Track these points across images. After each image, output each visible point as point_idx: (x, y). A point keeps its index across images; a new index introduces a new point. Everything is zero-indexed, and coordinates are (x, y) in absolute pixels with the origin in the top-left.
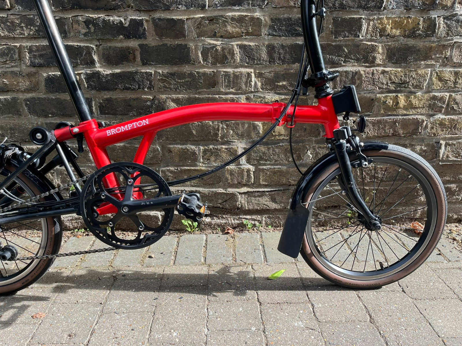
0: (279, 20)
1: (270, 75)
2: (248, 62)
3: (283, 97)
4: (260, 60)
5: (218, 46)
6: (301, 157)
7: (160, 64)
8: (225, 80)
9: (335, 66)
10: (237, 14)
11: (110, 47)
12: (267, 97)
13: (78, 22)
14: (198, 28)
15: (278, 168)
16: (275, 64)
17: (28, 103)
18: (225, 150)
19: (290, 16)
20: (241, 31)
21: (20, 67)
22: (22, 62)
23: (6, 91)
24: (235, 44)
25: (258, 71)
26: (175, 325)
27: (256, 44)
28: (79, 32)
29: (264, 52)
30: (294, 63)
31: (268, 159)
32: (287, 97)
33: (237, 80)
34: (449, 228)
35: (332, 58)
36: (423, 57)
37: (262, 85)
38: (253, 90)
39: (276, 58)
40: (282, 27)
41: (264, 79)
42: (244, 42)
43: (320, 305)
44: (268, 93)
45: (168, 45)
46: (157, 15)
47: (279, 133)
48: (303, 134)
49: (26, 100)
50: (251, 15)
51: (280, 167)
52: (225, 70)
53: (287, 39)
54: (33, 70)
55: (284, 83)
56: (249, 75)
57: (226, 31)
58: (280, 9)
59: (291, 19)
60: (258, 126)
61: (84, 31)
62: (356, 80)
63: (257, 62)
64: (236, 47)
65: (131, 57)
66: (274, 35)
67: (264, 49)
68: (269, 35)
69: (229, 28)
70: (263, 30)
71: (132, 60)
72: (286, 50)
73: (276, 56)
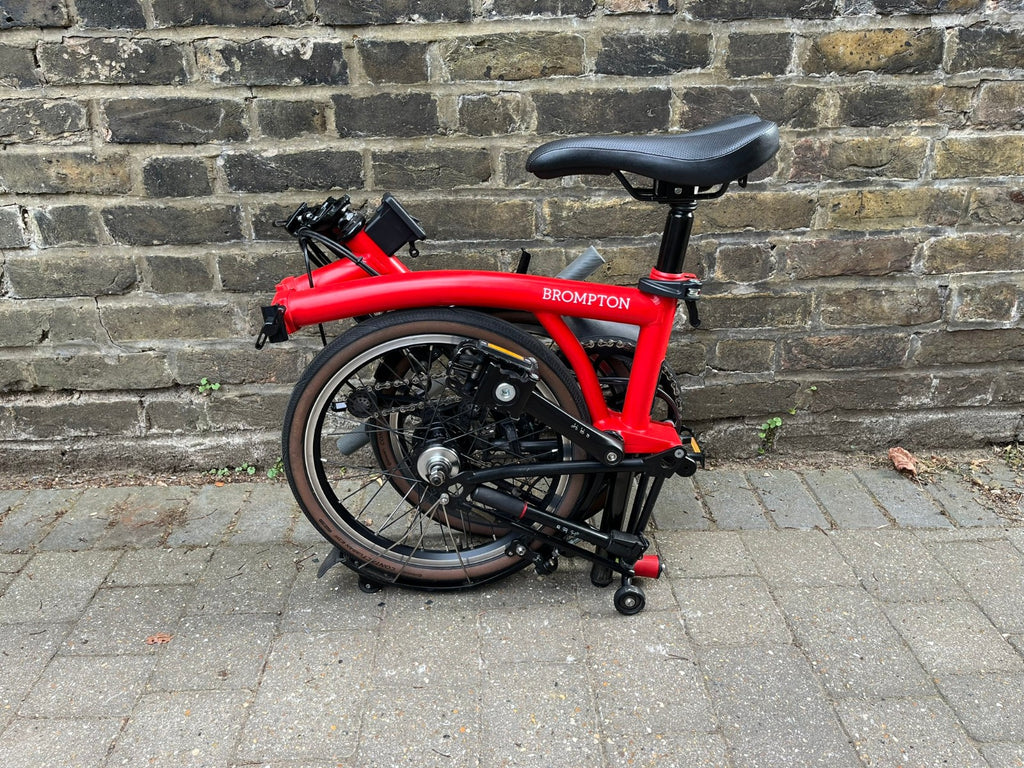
0: (619, 40)
2: (555, 128)
3: (627, 198)
4: (580, 123)
5: (494, 97)
7: (377, 135)
8: (509, 167)
10: (533, 29)
11: (274, 102)
12: (594, 199)
13: (207, 51)
14: (452, 59)
16: (612, 131)
17: (111, 217)
19: (642, 33)
20: (542, 64)
21: (92, 145)
22: (96, 134)
23: (64, 194)
24: (528, 91)
26: (421, 653)
27: (573, 91)
28: (211, 72)
29: (589, 106)
30: (649, 128)
34: (967, 459)
36: (915, 112)
38: (566, 186)
39: (612, 119)
40: (625, 54)
42: (548, 87)
43: (699, 614)
45: (393, 96)
46: (370, 35)
47: (619, 271)
49: (105, 212)
50: (561, 32)
52: (508, 145)
53: (634, 81)
54: (119, 149)
57: (511, 65)
58: (621, 18)
59: (642, 37)
61: (220, 70)
62: (776, 162)
63: (575, 128)
64: (530, 98)
65: (317, 120)
66: (608, 72)
67: (589, 100)
68: (599, 71)
69: (517, 60)
70: (586, 63)
71: (318, 126)
72: (634, 102)
73: (613, 114)
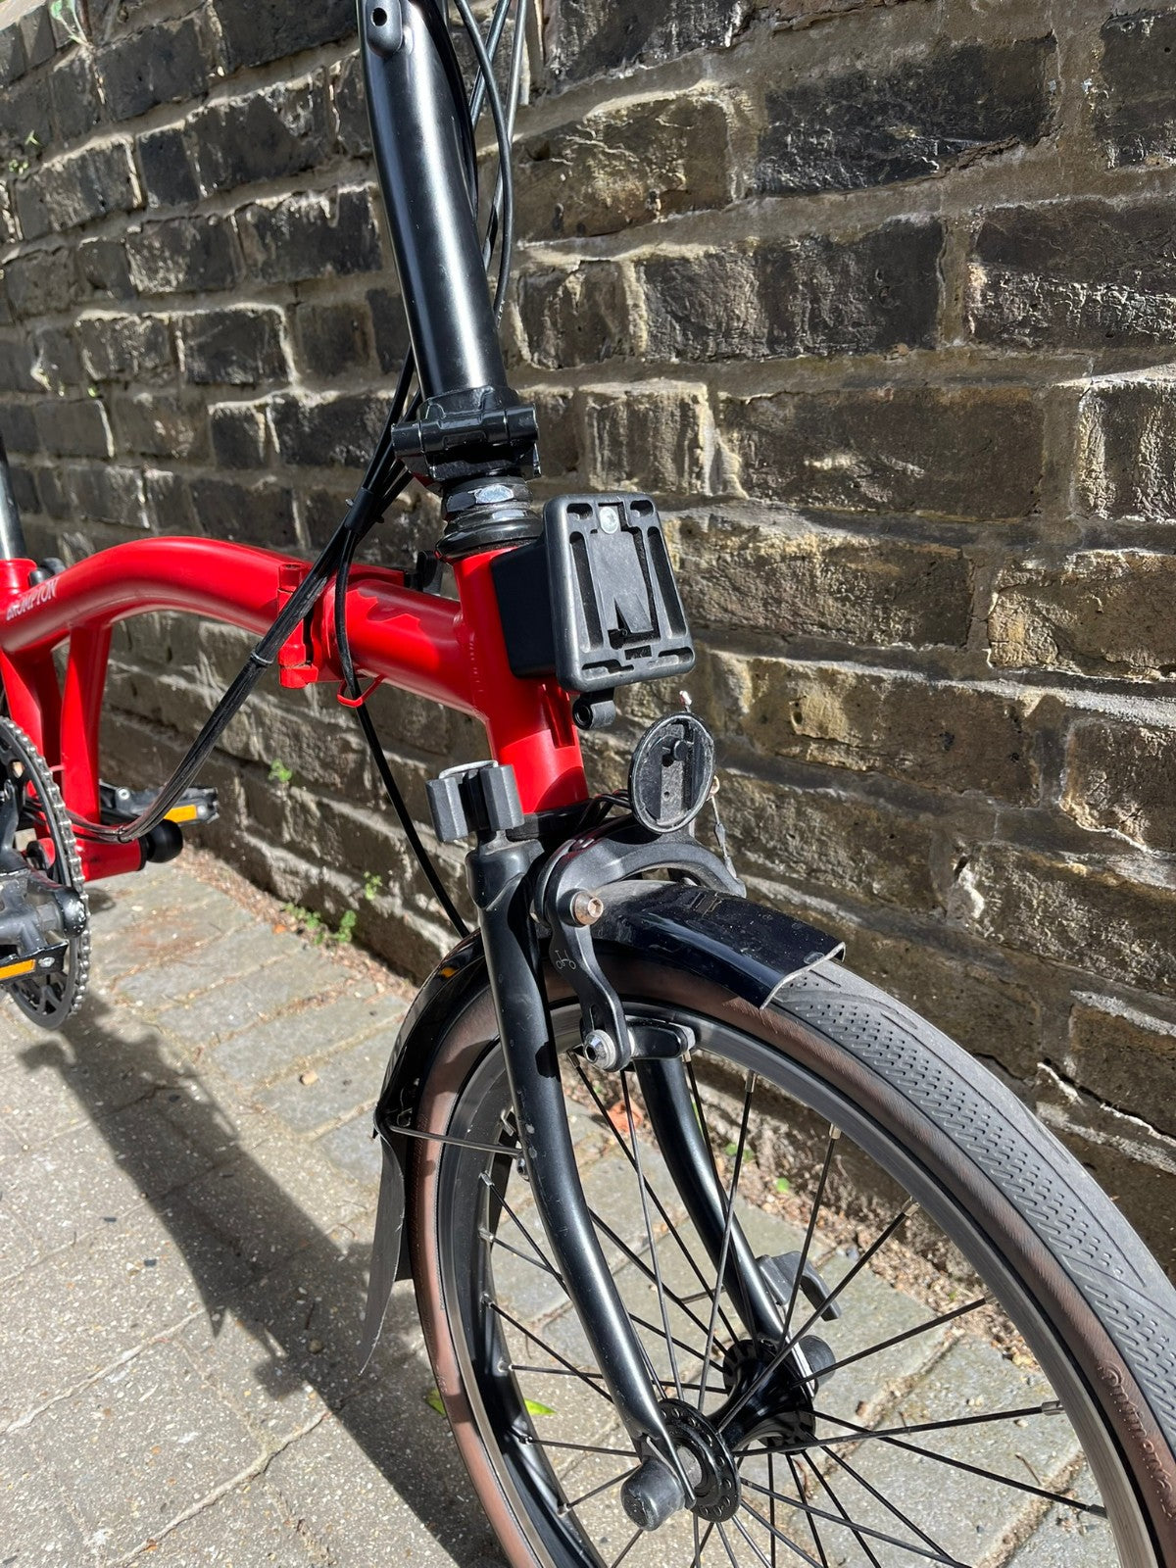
0: (804, 96)
1: (781, 413)
2: (680, 347)
3: (838, 537)
4: (728, 335)
5: (572, 278)
6: (929, 888)
8: (601, 438)
9: (1133, 352)
10: (624, 103)
11: (313, 309)
12: (764, 530)
13: (247, 228)
15: (822, 912)
16: (797, 353)
18: (617, 758)
19: (859, 65)
20: (647, 188)
21: (176, 387)
24: (628, 257)
25: (723, 395)
27: (712, 250)
28: (255, 264)
29: (747, 288)
30: (885, 343)
31: (775, 848)
32: (856, 540)
33: (644, 439)
35: (1109, 304)
37: (747, 465)
38: (708, 492)
39: (797, 319)
40: (820, 133)
41: (755, 437)
42: (664, 246)
44: (770, 508)
47: (821, 727)
48: (938, 762)
50: (678, 98)
51: (832, 907)
52: (599, 388)
53: (848, 205)
54: (195, 394)
55: (844, 461)
56: (686, 412)
57: (592, 198)
58: (813, 33)
59: (861, 77)
60: (732, 672)
61: (260, 259)
63: (718, 344)
64: (631, 273)
65: (359, 341)
66: (784, 191)
67: (746, 275)
68: (763, 191)
69: (603, 184)
70: (733, 172)
71: (361, 352)
72: (845, 271)
73: (798, 305)
